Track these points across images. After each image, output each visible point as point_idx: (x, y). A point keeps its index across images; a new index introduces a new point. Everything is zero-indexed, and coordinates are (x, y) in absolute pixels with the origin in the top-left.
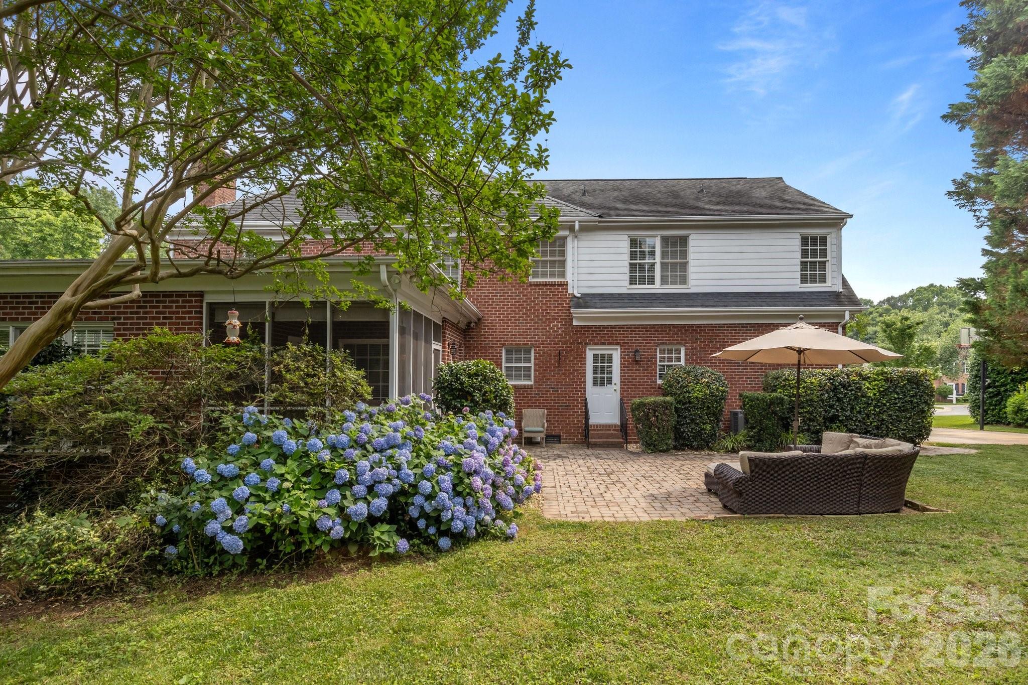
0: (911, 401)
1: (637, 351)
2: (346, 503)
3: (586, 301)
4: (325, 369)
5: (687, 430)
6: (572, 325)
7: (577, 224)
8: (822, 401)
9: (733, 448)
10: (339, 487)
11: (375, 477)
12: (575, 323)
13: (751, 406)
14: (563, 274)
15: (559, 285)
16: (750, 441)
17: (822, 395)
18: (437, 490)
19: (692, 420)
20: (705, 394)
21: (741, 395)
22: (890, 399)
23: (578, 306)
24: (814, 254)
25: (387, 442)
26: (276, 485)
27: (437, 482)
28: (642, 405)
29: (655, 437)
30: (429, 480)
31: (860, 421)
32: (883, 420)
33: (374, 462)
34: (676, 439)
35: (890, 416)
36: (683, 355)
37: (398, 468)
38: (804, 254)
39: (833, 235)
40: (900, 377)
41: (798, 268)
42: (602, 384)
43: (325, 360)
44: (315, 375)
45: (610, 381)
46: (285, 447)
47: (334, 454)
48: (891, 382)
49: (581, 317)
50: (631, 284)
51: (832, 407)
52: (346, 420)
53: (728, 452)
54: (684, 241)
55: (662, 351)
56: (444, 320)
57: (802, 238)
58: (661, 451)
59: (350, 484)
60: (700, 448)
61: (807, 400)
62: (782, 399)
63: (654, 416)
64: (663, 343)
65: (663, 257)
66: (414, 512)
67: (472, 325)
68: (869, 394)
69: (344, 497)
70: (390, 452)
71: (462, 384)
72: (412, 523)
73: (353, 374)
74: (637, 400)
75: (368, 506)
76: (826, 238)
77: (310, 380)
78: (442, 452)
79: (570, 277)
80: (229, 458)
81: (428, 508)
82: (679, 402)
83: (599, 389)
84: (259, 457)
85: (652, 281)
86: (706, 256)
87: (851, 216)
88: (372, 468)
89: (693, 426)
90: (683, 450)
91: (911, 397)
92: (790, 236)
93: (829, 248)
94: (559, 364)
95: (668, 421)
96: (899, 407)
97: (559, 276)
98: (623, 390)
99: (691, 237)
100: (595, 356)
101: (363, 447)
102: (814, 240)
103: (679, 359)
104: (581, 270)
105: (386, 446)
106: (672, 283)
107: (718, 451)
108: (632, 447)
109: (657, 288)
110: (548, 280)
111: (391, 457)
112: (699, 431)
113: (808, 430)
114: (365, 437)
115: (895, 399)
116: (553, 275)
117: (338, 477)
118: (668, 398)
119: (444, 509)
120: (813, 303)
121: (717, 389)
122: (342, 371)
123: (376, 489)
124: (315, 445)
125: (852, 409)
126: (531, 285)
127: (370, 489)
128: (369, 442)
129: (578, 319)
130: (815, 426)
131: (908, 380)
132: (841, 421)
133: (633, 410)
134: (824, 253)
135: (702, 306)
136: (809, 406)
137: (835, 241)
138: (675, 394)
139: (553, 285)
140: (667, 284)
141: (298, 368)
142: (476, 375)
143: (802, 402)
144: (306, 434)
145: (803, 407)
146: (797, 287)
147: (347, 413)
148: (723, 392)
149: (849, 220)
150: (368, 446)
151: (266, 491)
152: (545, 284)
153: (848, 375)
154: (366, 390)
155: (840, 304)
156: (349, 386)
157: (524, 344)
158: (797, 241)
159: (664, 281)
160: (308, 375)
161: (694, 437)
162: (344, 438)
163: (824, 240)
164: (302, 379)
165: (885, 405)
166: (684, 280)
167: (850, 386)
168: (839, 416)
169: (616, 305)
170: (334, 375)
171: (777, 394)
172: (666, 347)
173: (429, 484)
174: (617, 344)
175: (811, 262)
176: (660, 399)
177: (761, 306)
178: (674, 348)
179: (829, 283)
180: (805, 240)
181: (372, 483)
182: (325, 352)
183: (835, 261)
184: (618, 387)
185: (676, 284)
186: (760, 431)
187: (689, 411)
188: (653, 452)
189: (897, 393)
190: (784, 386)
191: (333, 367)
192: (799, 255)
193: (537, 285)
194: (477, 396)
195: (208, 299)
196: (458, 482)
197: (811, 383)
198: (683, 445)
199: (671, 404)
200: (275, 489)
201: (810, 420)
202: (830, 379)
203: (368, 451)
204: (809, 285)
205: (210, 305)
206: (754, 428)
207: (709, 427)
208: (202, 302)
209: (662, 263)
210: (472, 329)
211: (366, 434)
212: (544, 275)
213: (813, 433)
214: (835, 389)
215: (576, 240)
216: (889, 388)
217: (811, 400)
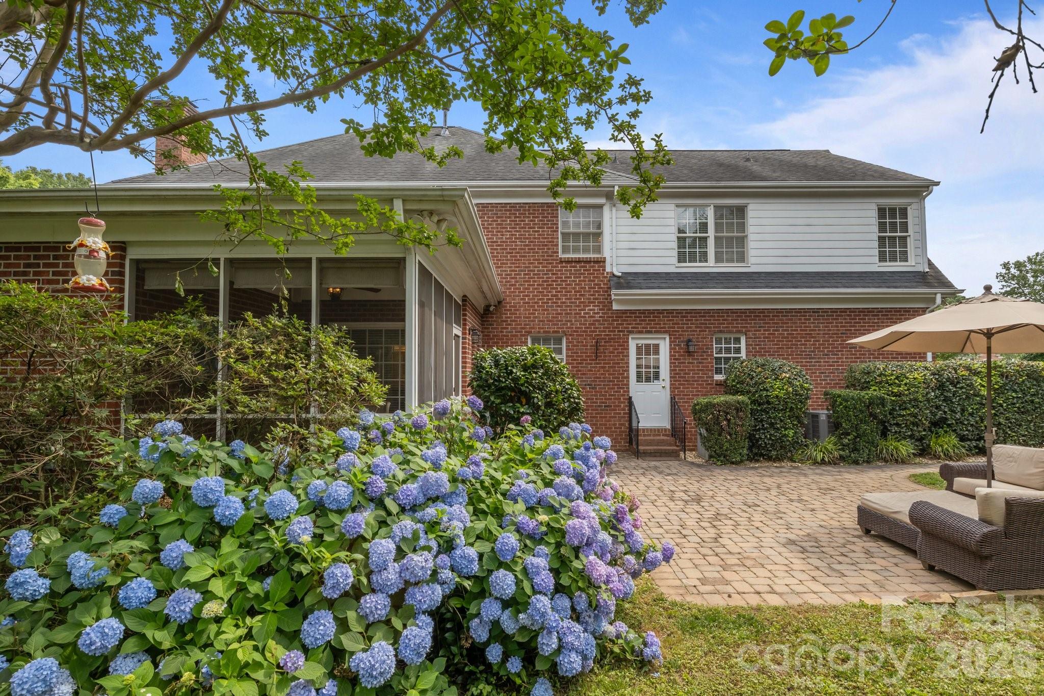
0: (1032, 402)
1: (689, 341)
2: (347, 642)
3: (628, 280)
4: (308, 357)
5: (764, 437)
6: (611, 309)
7: (616, 188)
8: (928, 400)
9: (823, 459)
10: (331, 604)
11: (407, 575)
12: (615, 307)
13: (846, 407)
14: (598, 249)
15: (594, 262)
16: (843, 450)
17: (927, 393)
18: (528, 591)
19: (772, 425)
20: (788, 393)
21: (826, 394)
22: (1008, 399)
23: (619, 286)
24: (893, 227)
25: (424, 489)
26: (188, 607)
27: (525, 570)
28: (710, 405)
29: (727, 445)
30: (509, 568)
31: (972, 425)
32: (1000, 424)
33: (404, 539)
34: (750, 449)
35: (1007, 419)
36: (743, 345)
37: (448, 546)
38: (882, 227)
39: (914, 206)
40: (1018, 371)
41: (876, 244)
42: (648, 380)
43: (307, 342)
44: (288, 367)
45: (657, 376)
46: (218, 512)
47: (321, 522)
48: (1007, 377)
49: (621, 299)
50: (679, 261)
51: (938, 407)
52: (344, 447)
53: (815, 463)
54: (741, 211)
55: (719, 341)
56: (465, 299)
57: (879, 209)
58: (733, 463)
59: (356, 593)
60: (778, 459)
61: (911, 400)
62: (883, 399)
63: (726, 419)
64: (721, 332)
65: (716, 231)
66: (479, 632)
67: (492, 309)
68: (982, 393)
69: (343, 625)
70: (431, 511)
71: (516, 380)
72: (477, 653)
73: (353, 364)
74: (704, 400)
75: (395, 642)
76: (906, 209)
77: (280, 374)
78: (521, 506)
79: (607, 253)
80: (99, 536)
81: (509, 625)
82: (754, 402)
83: (644, 386)
84: (163, 533)
85: (704, 257)
86: (768, 229)
87: (937, 184)
88: (400, 554)
89: (772, 432)
90: (757, 461)
91: (1032, 395)
92: (865, 206)
93: (910, 220)
94: (597, 356)
95: (742, 425)
96: (1018, 408)
97: (594, 252)
98: (673, 387)
99: (750, 207)
100: (639, 348)
101: (379, 503)
102: (893, 211)
103: (738, 350)
104: (621, 245)
105: (421, 499)
106: (728, 261)
107: (801, 461)
108: (690, 456)
109: (711, 266)
110: (582, 256)
111: (433, 525)
112: (780, 439)
113: (911, 437)
114: (382, 484)
115: (1014, 398)
116: (586, 250)
117: (329, 583)
118: (740, 398)
119: (542, 628)
120: (898, 284)
121: (802, 386)
122: (335, 358)
123: (409, 601)
124: (281, 505)
125: (963, 410)
126: (561, 262)
127: (398, 601)
128: (390, 493)
129: (620, 302)
130: (920, 432)
131: (1027, 375)
132: (949, 426)
133: (695, 412)
134: (905, 227)
135: (767, 287)
136: (913, 406)
137: (916, 213)
138: (748, 392)
139: (588, 261)
140: (722, 262)
141: (259, 355)
142: (534, 366)
143: (905, 402)
144: (267, 475)
145: (905, 409)
146: (875, 266)
147: (346, 432)
148: (808, 390)
149: (935, 187)
150: (389, 502)
151: (166, 622)
152: (579, 261)
153: (955, 369)
154: (376, 390)
155: (929, 285)
156: (348, 383)
157: (554, 332)
158: (874, 213)
159: (718, 259)
160: (278, 366)
161: (772, 445)
162: (341, 490)
163: (904, 212)
164: (267, 373)
165: (1001, 406)
166: (742, 258)
167: (958, 383)
168: (946, 419)
169: (664, 285)
170: (322, 366)
171: (874, 392)
172: (723, 336)
173: (510, 578)
174: (665, 332)
175: (889, 237)
176: (730, 398)
177: (837, 287)
178: (732, 336)
179: (912, 261)
180: (882, 212)
181: (401, 586)
182: (308, 329)
183: (918, 236)
184: (667, 384)
185: (733, 261)
186: (856, 437)
187: (768, 413)
188: (724, 463)
189: (1015, 391)
190: (881, 382)
191: (321, 350)
192: (876, 229)
193: (569, 261)
194: (539, 398)
195: (134, 253)
196: (560, 566)
197: (915, 379)
198: (756, 454)
199: (747, 405)
200: (185, 618)
201: (914, 424)
202: (933, 374)
203: (389, 514)
204: (888, 264)
205: (137, 263)
206: (848, 434)
207: (791, 433)
208: (123, 258)
209: (716, 237)
210: (492, 313)
211: (383, 475)
212: (576, 250)
213: (917, 440)
214: (941, 386)
215: (614, 209)
216: (1006, 384)
217: (916, 400)
